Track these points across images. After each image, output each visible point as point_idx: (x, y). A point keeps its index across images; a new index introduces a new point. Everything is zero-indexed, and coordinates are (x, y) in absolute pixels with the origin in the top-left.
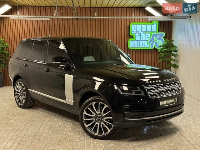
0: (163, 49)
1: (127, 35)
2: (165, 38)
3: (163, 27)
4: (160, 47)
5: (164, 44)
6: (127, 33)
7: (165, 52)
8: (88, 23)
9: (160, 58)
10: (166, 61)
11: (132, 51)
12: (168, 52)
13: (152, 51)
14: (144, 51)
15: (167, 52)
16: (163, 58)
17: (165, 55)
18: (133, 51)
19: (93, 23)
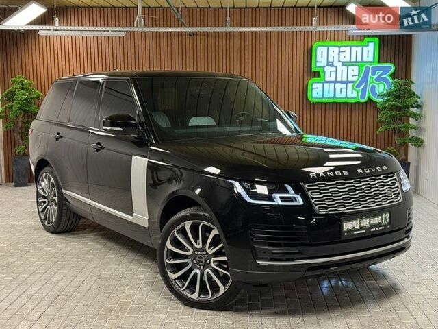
0: (388, 100)
1: (305, 69)
2: (393, 76)
3: (389, 52)
4: (381, 96)
5: (389, 91)
6: (306, 65)
7: (392, 108)
8: (217, 43)
9: (382, 123)
10: (394, 129)
11: (316, 106)
12: (401, 108)
13: (364, 107)
14: (346, 106)
15: (398, 108)
16: (388, 123)
17: (393, 117)
18: (320, 106)
19: (228, 42)
